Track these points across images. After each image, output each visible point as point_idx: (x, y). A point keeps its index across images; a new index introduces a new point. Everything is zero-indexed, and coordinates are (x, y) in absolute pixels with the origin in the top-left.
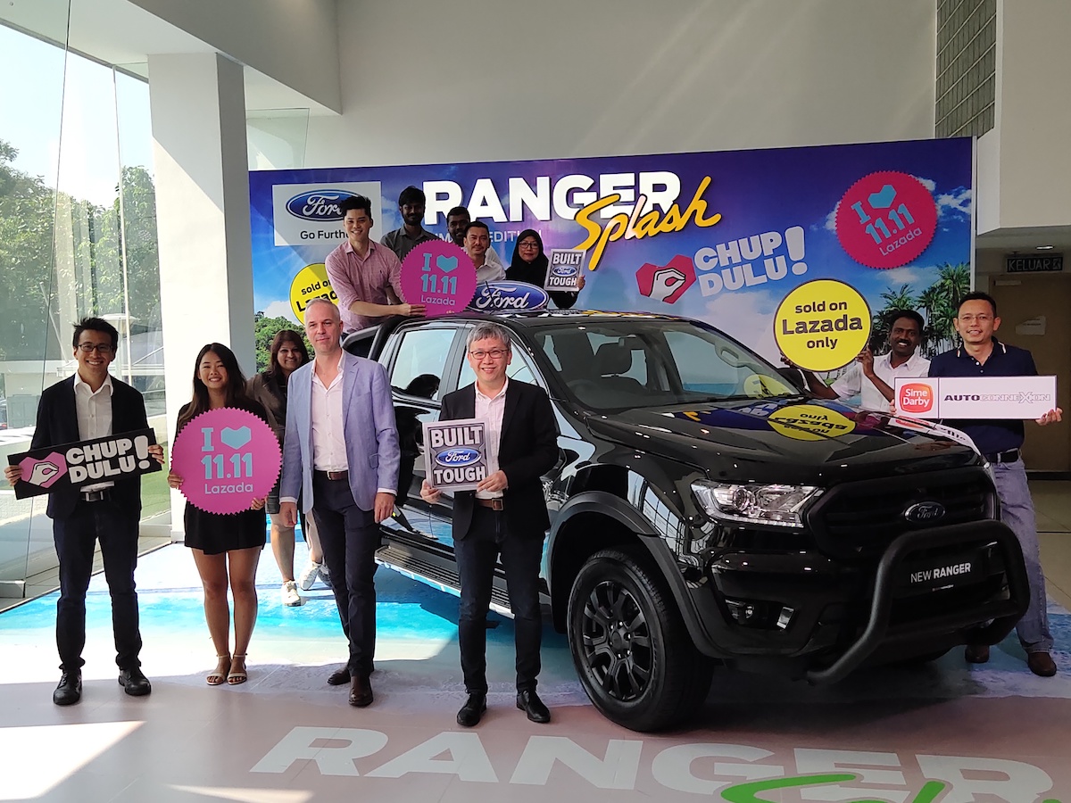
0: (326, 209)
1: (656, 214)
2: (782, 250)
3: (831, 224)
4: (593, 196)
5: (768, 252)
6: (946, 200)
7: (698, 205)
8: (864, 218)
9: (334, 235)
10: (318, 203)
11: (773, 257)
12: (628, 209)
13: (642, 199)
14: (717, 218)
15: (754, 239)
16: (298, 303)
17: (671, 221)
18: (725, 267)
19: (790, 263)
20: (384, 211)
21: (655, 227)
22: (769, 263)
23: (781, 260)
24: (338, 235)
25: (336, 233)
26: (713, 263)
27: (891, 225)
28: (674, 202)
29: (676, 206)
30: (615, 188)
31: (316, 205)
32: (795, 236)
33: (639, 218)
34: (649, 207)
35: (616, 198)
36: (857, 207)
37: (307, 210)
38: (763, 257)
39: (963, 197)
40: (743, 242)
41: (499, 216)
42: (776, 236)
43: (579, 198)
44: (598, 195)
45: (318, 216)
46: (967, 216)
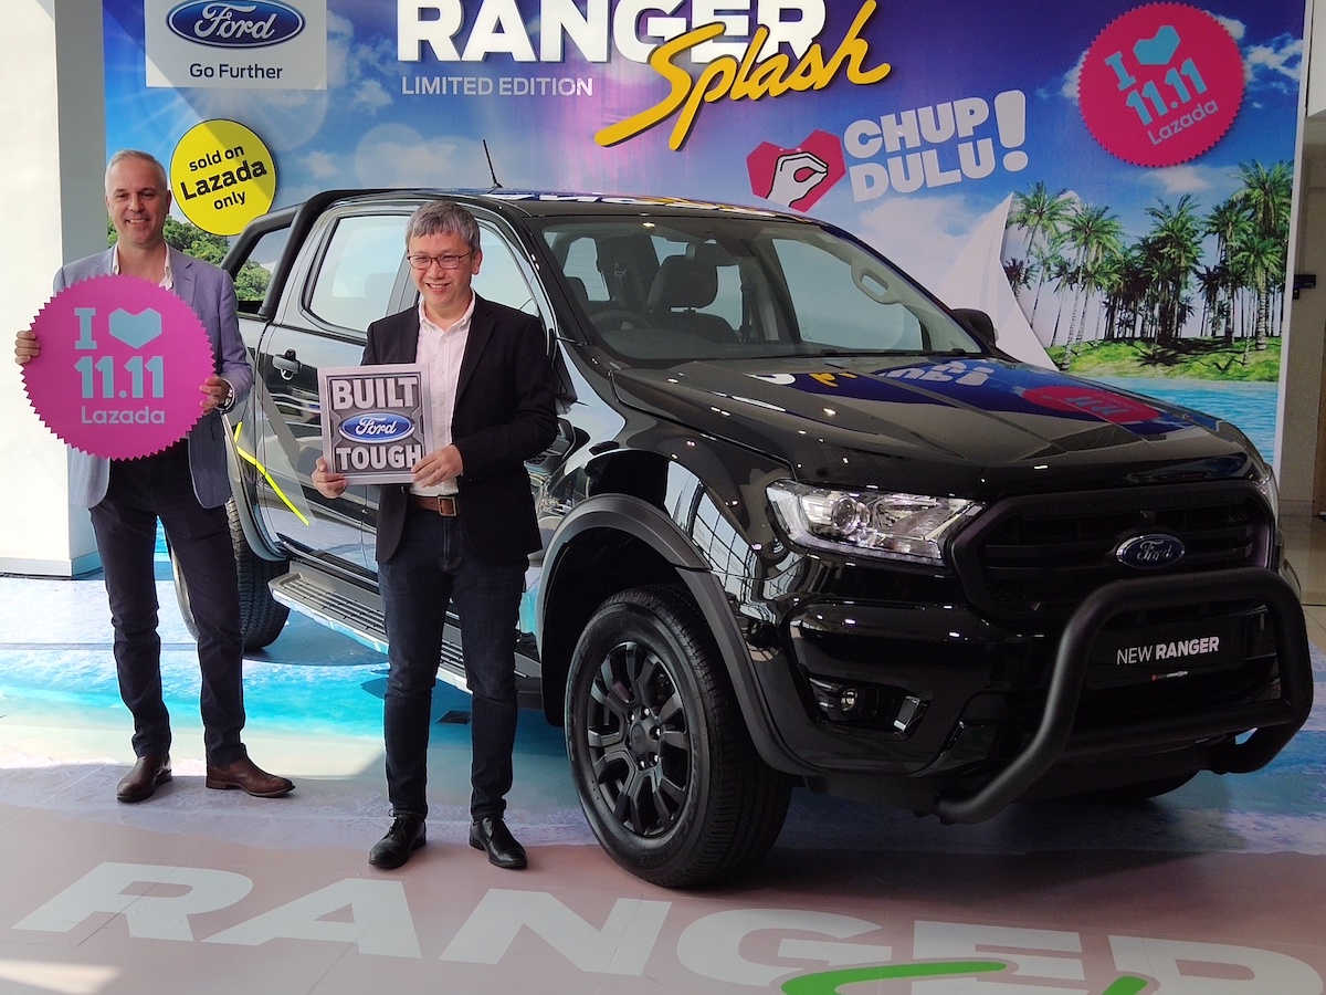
0: (234, 27)
1: (784, 60)
2: (989, 129)
3: (1071, 88)
4: (679, 25)
5: (966, 130)
6: (1261, 55)
7: (854, 47)
8: (1126, 80)
9: (246, 73)
10: (221, 17)
11: (974, 139)
12: (738, 50)
13: (761, 33)
14: (882, 71)
15: (944, 109)
16: (183, 185)
17: (806, 73)
18: (894, 154)
19: (1000, 152)
20: (331, 35)
21: (781, 81)
22: (965, 150)
23: (986, 145)
24: (253, 73)
25: (250, 69)
26: (873, 147)
27: (1168, 94)
28: (815, 40)
29: (817, 48)
30: (717, 12)
31: (218, 19)
32: (1011, 105)
33: (755, 66)
34: (771, 47)
35: (718, 29)
36: (1115, 61)
37: (203, 28)
38: (956, 140)
39: (1290, 50)
40: (926, 113)
41: (523, 53)
42: (979, 105)
43: (656, 26)
44: (689, 24)
45: (221, 39)
46: (1293, 85)
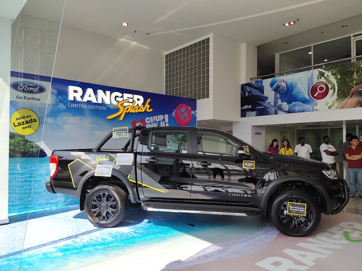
4: (122, 99)
6: (192, 112)
11: (162, 121)
12: (131, 104)
19: (165, 123)
20: (52, 93)
25: (32, 98)
26: (149, 121)
28: (142, 104)
39: (195, 112)
41: (94, 101)
43: (118, 99)
